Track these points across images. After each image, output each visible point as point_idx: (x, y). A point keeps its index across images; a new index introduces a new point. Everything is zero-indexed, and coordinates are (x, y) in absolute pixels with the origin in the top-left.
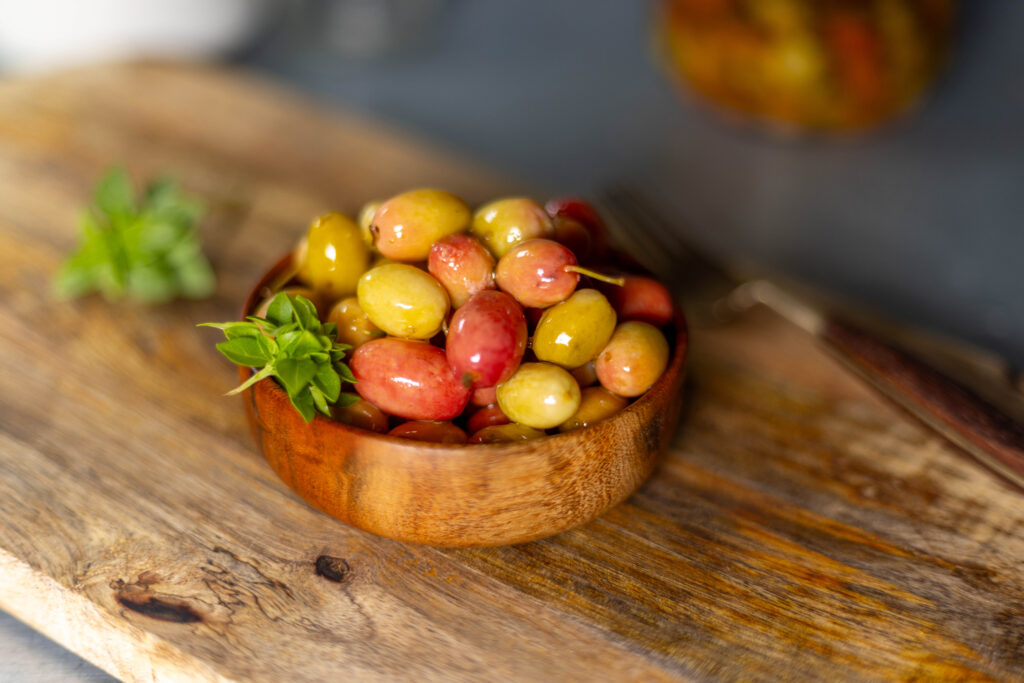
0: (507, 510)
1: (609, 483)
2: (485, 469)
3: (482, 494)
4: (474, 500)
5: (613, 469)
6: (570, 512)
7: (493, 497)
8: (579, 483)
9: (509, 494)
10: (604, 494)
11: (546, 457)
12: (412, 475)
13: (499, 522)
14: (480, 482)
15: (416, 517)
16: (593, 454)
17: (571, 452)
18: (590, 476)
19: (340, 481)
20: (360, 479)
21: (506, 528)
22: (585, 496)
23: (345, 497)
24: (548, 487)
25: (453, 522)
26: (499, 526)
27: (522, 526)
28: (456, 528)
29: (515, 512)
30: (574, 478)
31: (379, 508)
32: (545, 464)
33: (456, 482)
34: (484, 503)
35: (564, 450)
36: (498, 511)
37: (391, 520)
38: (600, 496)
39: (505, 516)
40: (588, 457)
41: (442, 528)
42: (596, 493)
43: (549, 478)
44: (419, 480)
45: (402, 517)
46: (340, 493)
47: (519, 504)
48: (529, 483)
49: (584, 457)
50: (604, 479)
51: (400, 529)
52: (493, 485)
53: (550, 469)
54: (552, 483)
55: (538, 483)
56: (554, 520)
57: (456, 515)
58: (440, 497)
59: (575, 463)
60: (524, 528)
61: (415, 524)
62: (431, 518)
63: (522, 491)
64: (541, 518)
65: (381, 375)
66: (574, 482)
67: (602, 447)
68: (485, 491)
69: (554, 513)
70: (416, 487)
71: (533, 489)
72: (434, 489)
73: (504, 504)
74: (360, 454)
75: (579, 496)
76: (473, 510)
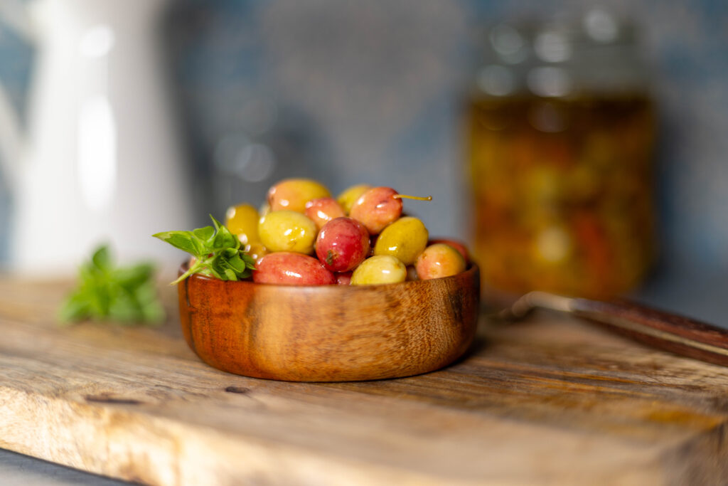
0: (358, 336)
1: (429, 330)
2: (342, 301)
3: (340, 321)
4: (335, 327)
5: (431, 320)
6: (402, 348)
7: (349, 324)
8: (407, 323)
9: (359, 322)
10: (425, 339)
11: (383, 295)
12: (292, 308)
13: (353, 348)
14: (338, 311)
15: (296, 345)
16: (415, 300)
17: (401, 294)
18: (415, 318)
19: (244, 326)
20: (257, 319)
21: (358, 353)
22: (412, 336)
23: (247, 339)
24: (386, 320)
25: (322, 346)
26: (353, 351)
27: (369, 353)
28: (323, 352)
29: (364, 339)
30: (403, 317)
31: (270, 341)
32: (383, 300)
33: (323, 311)
34: (341, 330)
35: (395, 292)
36: (352, 338)
37: (278, 350)
38: (423, 340)
39: (356, 342)
40: (412, 302)
41: (314, 353)
42: (420, 335)
43: (386, 312)
44: (297, 311)
45: (286, 346)
46: (243, 336)
47: (367, 332)
48: (372, 315)
49: (409, 302)
50: (425, 326)
51: (285, 358)
52: (348, 314)
53: (387, 305)
54: (389, 318)
55: (379, 317)
56: (391, 352)
57: (323, 340)
58: (312, 325)
59: (403, 304)
60: (370, 355)
61: (295, 351)
62: (306, 344)
63: (368, 321)
64: (382, 348)
65: (273, 267)
66: (404, 321)
67: (422, 297)
68: (343, 318)
69: (391, 345)
70: (295, 317)
71: (375, 320)
72: (308, 318)
73: (356, 331)
74: (257, 298)
75: (408, 334)
76: (335, 336)
